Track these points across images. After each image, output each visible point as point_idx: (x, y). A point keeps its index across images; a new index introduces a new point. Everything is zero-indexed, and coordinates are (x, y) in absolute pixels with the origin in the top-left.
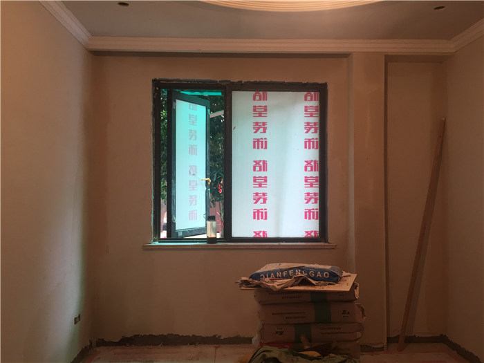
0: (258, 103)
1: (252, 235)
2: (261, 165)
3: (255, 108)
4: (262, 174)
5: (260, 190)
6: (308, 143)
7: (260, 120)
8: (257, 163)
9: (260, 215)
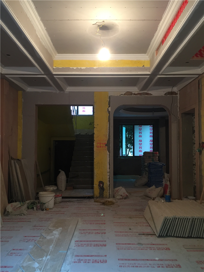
0: (140, 128)
1: (139, 155)
2: (141, 141)
3: (139, 129)
4: (141, 143)
5: (140, 146)
6: (150, 136)
7: (140, 131)
8: (140, 140)
9: (140, 151)
